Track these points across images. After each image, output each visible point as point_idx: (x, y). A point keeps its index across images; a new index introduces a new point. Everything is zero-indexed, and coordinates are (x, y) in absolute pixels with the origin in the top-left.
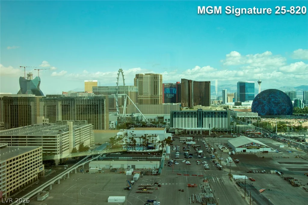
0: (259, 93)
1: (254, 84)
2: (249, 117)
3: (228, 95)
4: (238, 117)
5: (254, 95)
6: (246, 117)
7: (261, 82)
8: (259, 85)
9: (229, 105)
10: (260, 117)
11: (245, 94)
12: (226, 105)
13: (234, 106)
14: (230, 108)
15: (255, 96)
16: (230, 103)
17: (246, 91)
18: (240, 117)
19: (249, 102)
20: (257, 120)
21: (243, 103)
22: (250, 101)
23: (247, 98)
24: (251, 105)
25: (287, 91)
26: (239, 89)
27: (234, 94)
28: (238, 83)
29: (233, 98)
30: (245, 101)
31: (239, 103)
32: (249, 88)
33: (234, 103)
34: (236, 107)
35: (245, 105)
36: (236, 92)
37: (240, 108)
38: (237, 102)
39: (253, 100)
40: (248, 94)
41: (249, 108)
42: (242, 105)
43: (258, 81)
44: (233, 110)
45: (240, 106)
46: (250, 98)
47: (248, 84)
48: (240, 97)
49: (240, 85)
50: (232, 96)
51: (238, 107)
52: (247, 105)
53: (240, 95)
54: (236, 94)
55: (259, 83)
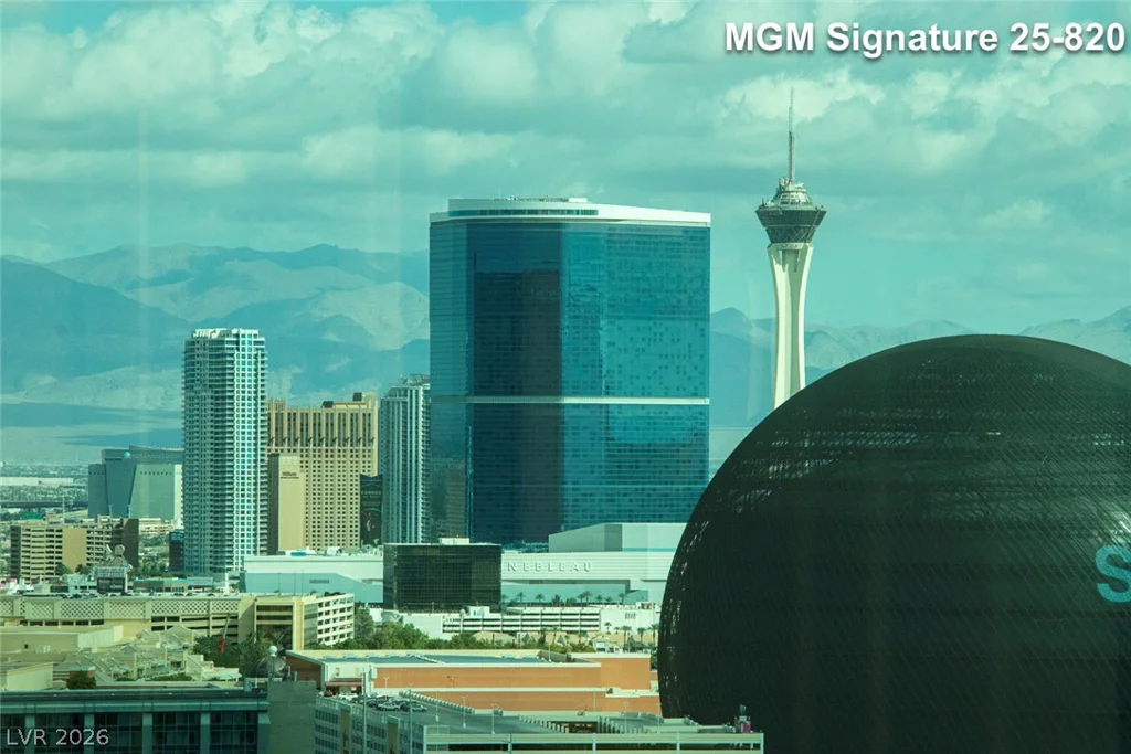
0: (781, 397)
1: (698, 239)
3: (286, 431)
5: (700, 438)
7: (816, 217)
8: (782, 275)
9: (301, 603)
11: (554, 420)
12: (244, 602)
13: (376, 615)
14: (313, 644)
15: (721, 446)
16: (313, 565)
17: (569, 373)
19: (614, 545)
21: (516, 565)
22: (629, 529)
23: (580, 471)
24: (657, 594)
26: (460, 332)
27: (373, 407)
28: (436, 228)
29: (362, 476)
30: (550, 536)
31: (461, 560)
32: (620, 318)
33: (382, 558)
34: (412, 625)
35: (557, 598)
36: (420, 384)
37: (474, 640)
38: (421, 553)
39: (684, 511)
40: (601, 406)
41: (611, 650)
42: (504, 597)
43: (763, 206)
44: (352, 675)
45: (472, 609)
46: (637, 483)
47: (609, 254)
48: (470, 460)
49: (473, 259)
50: (349, 447)
51: (448, 637)
52: (581, 588)
53: (474, 433)
54: (405, 407)
55: (789, 240)
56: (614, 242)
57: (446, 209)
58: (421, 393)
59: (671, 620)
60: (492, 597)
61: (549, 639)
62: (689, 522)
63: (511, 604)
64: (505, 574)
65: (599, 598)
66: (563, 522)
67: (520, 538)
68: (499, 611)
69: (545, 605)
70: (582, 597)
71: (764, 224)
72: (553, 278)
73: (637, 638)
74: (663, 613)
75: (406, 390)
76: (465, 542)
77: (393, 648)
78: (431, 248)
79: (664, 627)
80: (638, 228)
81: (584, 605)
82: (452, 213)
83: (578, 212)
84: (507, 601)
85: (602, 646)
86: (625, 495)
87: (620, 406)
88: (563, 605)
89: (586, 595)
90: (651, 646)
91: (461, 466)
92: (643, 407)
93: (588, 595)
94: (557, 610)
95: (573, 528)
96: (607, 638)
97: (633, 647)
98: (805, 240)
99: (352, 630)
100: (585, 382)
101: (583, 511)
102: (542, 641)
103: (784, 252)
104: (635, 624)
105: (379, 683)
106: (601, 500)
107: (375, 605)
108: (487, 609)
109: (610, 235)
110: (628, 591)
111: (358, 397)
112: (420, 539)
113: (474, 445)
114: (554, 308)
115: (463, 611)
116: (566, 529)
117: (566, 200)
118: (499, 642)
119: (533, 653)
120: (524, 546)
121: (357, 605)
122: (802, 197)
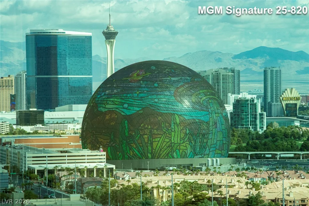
0: (109, 75)
2: (72, 166)
4: (32, 171)
5: (91, 84)
6: (62, 170)
7: (116, 34)
8: (108, 47)
10: (114, 166)
11: (56, 81)
13: (15, 127)
15: (95, 86)
17: (59, 70)
18: (37, 167)
19: (71, 110)
20: (102, 180)
21: (48, 115)
22: (74, 106)
23: (63, 92)
24: (81, 121)
26: (33, 61)
27: (13, 78)
28: (27, 36)
29: (11, 95)
30: (56, 108)
31: (35, 114)
32: (71, 57)
33: (16, 114)
34: (23, 129)
35: (58, 122)
36: (24, 73)
37: (38, 132)
38: (25, 112)
39: (87, 102)
40: (67, 78)
41: (70, 134)
42: (45, 122)
43: (104, 31)
44: (9, 141)
45: (37, 125)
46: (76, 95)
47: (68, 42)
48: (36, 90)
49: (36, 44)
50: (7, 88)
51: (32, 132)
52: (63, 120)
53: (37, 84)
54: (21, 78)
55: (110, 39)
56: (69, 39)
57: (29, 32)
58: (24, 75)
59: (84, 127)
60: (42, 122)
61: (56, 132)
62: (89, 104)
63: (47, 124)
64: (45, 117)
65: (67, 122)
66: (59, 105)
67: (48, 109)
68: (44, 125)
69: (55, 124)
70: (63, 122)
71: (104, 35)
72: (55, 48)
73: (76, 131)
74: (82, 125)
75: (21, 74)
76: (35, 109)
77: (19, 134)
78: (26, 41)
79: (82, 128)
80: (75, 36)
81: (64, 124)
82: (31, 33)
83: (61, 33)
85: (68, 133)
86: (73, 98)
87: (71, 78)
88: (59, 124)
90: (80, 133)
91: (34, 92)
92: (77, 78)
93: (64, 122)
94: (58, 125)
95: (61, 106)
96: (69, 131)
97: (75, 133)
98: (113, 39)
99: (9, 130)
100: (63, 72)
101: (63, 102)
102: (54, 132)
103: (109, 42)
104: (76, 128)
105: (15, 143)
106: (67, 99)
107: (14, 124)
108: (41, 125)
109: (68, 38)
110: (74, 120)
111: (9, 76)
112: (25, 109)
113: (37, 87)
114: (56, 55)
115: (35, 125)
116: (59, 106)
117: (58, 30)
118: (44, 133)
119: (52, 135)
120: (49, 110)
121: (10, 124)
122: (113, 29)
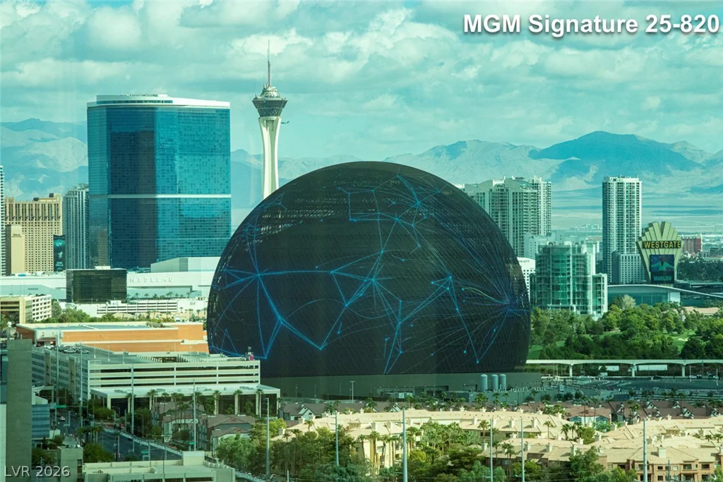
0: (267, 194)
1: (225, 114)
2: (187, 390)
3: (14, 213)
4: (100, 401)
5: (227, 214)
6: (166, 399)
7: (282, 103)
8: (266, 133)
9: (24, 300)
10: (277, 391)
11: (153, 206)
13: (63, 305)
14: (30, 321)
15: (237, 218)
16: (30, 281)
17: (160, 182)
18: (111, 393)
19: (184, 268)
20: (251, 420)
21: (134, 279)
22: (190, 260)
23: (167, 231)
24: (206, 292)
25: (479, 179)
26: (104, 163)
27: (59, 200)
28: (90, 109)
29: (54, 236)
30: (152, 265)
31: (107, 277)
32: (185, 155)
33: (65, 277)
34: (81, 311)
35: (156, 295)
36: (84, 189)
37: (113, 318)
38: (85, 274)
39: (219, 251)
40: (176, 199)
41: (183, 321)
42: (129, 295)
43: (256, 98)
44: (51, 336)
45: (112, 302)
46: (195, 237)
47: (179, 123)
48: (110, 227)
49: (110, 126)
50: (47, 221)
51: (100, 316)
52: (168, 290)
53: (112, 213)
54: (76, 200)
55: (269, 115)
56: (181, 116)
57: (95, 100)
58: (84, 193)
59: (213, 305)
60: (122, 295)
61: (152, 316)
62: (221, 256)
63: (132, 299)
64: (129, 283)
65: (177, 295)
66: (158, 257)
67: (136, 266)
68: (126, 302)
69: (149, 299)
70: (168, 294)
71: (257, 108)
72: (151, 135)
73: (196, 315)
74: (209, 302)
75: (76, 192)
76: (108, 268)
77: (72, 322)
78: (88, 120)
79: (209, 309)
80: (194, 109)
81: (169, 299)
82: (98, 103)
83: (163, 102)
84: (130, 297)
85: (178, 319)
86: (189, 243)
87: (186, 199)
88: (158, 299)
89: (170, 293)
90: (203, 319)
91: (106, 230)
92: (198, 199)
93: (170, 295)
94: (156, 301)
95: (163, 260)
96: (181, 315)
97: (194, 319)
98: (277, 115)
99: (50, 313)
100: (168, 187)
101: (169, 251)
102: (148, 317)
103: (267, 121)
104: (195, 308)
105: (65, 340)
106: (177, 246)
107: (62, 300)
108: (120, 301)
109: (179, 113)
110: (192, 291)
111: (51, 195)
112: (85, 267)
113: (112, 219)
114: (151, 150)
115: (107, 303)
116: (159, 261)
117: (156, 96)
118: (126, 318)
119: (144, 323)
120: (138, 270)
121: (53, 300)
122: (275, 94)
